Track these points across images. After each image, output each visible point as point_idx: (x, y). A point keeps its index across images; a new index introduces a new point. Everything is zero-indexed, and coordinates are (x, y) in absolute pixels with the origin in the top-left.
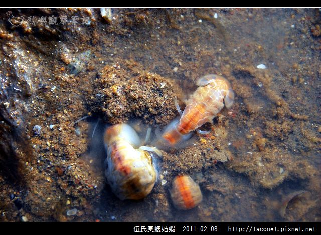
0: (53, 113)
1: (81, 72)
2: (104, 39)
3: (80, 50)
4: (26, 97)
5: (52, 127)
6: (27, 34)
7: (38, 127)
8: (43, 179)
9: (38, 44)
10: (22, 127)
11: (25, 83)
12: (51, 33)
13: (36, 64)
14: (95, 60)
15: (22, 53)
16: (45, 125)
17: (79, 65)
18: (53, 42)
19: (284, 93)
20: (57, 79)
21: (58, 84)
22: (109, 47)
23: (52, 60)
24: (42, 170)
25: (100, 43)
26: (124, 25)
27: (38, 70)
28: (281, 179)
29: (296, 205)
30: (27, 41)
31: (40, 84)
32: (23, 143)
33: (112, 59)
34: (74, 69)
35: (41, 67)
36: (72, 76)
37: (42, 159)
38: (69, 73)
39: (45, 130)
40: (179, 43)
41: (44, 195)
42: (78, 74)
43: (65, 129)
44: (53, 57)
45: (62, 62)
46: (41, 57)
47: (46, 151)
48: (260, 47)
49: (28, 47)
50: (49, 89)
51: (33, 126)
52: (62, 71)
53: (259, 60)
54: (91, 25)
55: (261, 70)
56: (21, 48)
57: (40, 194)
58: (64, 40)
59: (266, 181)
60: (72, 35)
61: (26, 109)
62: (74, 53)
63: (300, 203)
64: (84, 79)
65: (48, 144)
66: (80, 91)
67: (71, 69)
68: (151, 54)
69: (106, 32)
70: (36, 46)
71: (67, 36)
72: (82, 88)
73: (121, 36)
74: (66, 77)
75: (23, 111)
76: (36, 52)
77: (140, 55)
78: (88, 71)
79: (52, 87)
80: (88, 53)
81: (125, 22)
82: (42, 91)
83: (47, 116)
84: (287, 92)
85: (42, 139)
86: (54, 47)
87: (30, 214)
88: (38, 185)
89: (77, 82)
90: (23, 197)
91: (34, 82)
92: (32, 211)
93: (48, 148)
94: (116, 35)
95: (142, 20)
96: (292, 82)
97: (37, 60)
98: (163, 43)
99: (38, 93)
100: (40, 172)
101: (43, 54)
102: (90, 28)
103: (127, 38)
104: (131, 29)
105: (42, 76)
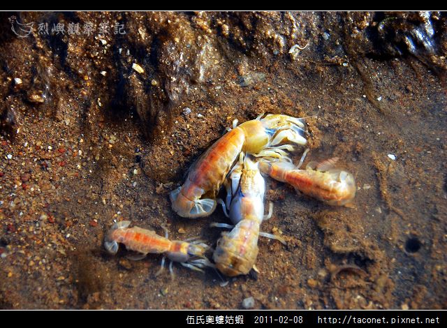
0: (206, 106)
1: (247, 86)
2: (281, 71)
3: (257, 69)
4: (193, 82)
5: (200, 115)
6: (223, 36)
7: (188, 110)
8: (168, 150)
9: (227, 47)
10: (176, 102)
11: (198, 71)
12: (241, 44)
13: (217, 62)
14: (265, 84)
15: (210, 49)
16: (195, 111)
17: (248, 80)
18: (239, 52)
19: (398, 186)
20: (225, 82)
21: (224, 86)
22: (282, 80)
23: (230, 65)
24: (172, 143)
25: (276, 72)
26: (303, 68)
27: (215, 68)
28: (350, 249)
29: (348, 277)
30: (220, 42)
31: (209, 79)
32: (170, 115)
33: (277, 90)
34: (243, 81)
35: (219, 67)
36: (238, 85)
37: (177, 135)
38: (238, 83)
39: (192, 114)
40: (337, 104)
41: (161, 161)
42: (244, 87)
43: (207, 123)
44: (233, 64)
45: (237, 71)
46: (223, 59)
47: (183, 130)
48: (400, 141)
49: (218, 46)
50: (215, 86)
51: (185, 107)
52: (232, 78)
53: (393, 151)
54: (277, 55)
55: (390, 159)
56: (213, 44)
57: (158, 159)
58: (249, 55)
59: (337, 245)
60: (257, 54)
61: (187, 91)
62: (251, 69)
63: (353, 276)
64: (246, 94)
65: (188, 126)
66: (238, 101)
67: (240, 80)
68: (310, 102)
69: (286, 67)
70: (224, 48)
71: (253, 54)
72: (241, 100)
73: (296, 76)
74: (232, 84)
75: (184, 92)
76: (222, 53)
77: (301, 98)
78: (253, 88)
79: (218, 85)
80: (262, 75)
81: (305, 67)
82: (208, 84)
83: (201, 106)
84: (400, 188)
85: (186, 120)
86: (237, 57)
87: (142, 170)
88: (161, 152)
89: (240, 92)
90: (145, 154)
91: (205, 74)
92: (144, 169)
93: (186, 129)
94: (293, 73)
95: (318, 72)
96: (409, 183)
97: (219, 60)
98: (325, 98)
99: (204, 84)
100: (169, 144)
101: (227, 58)
102: (275, 57)
103: (300, 79)
104: (306, 74)
105: (215, 73)
